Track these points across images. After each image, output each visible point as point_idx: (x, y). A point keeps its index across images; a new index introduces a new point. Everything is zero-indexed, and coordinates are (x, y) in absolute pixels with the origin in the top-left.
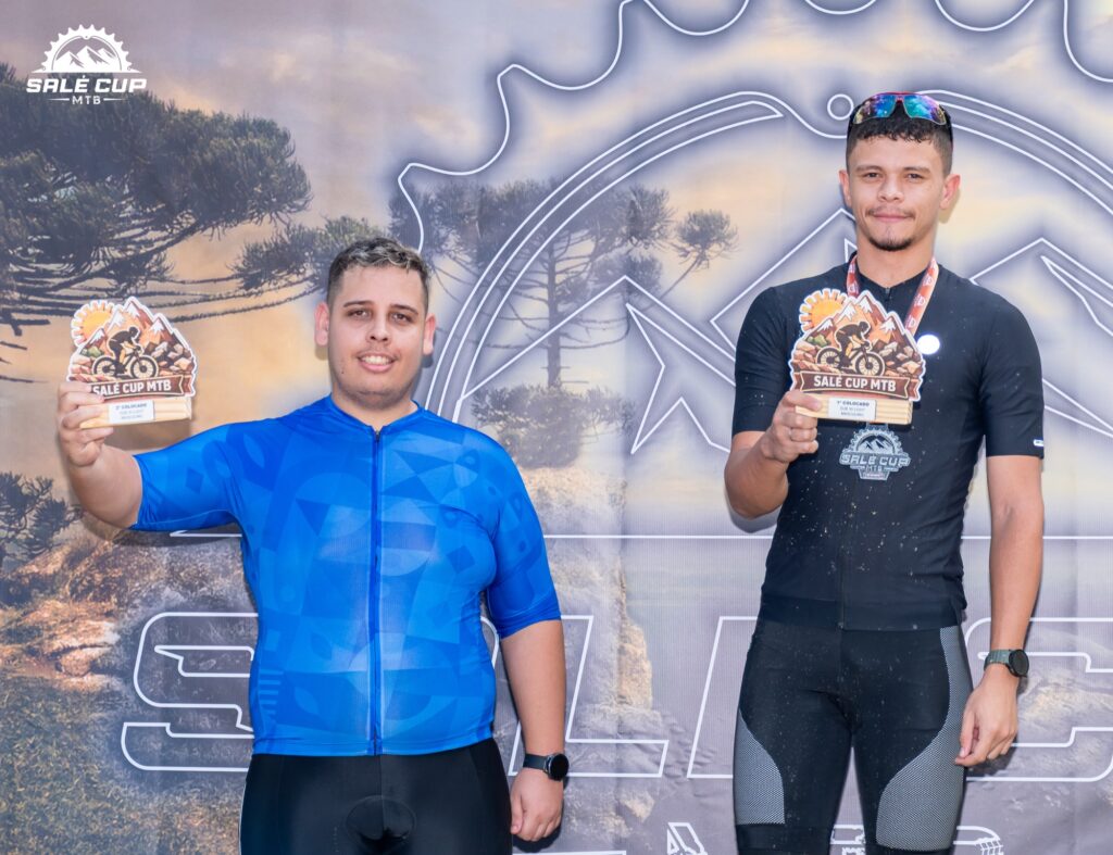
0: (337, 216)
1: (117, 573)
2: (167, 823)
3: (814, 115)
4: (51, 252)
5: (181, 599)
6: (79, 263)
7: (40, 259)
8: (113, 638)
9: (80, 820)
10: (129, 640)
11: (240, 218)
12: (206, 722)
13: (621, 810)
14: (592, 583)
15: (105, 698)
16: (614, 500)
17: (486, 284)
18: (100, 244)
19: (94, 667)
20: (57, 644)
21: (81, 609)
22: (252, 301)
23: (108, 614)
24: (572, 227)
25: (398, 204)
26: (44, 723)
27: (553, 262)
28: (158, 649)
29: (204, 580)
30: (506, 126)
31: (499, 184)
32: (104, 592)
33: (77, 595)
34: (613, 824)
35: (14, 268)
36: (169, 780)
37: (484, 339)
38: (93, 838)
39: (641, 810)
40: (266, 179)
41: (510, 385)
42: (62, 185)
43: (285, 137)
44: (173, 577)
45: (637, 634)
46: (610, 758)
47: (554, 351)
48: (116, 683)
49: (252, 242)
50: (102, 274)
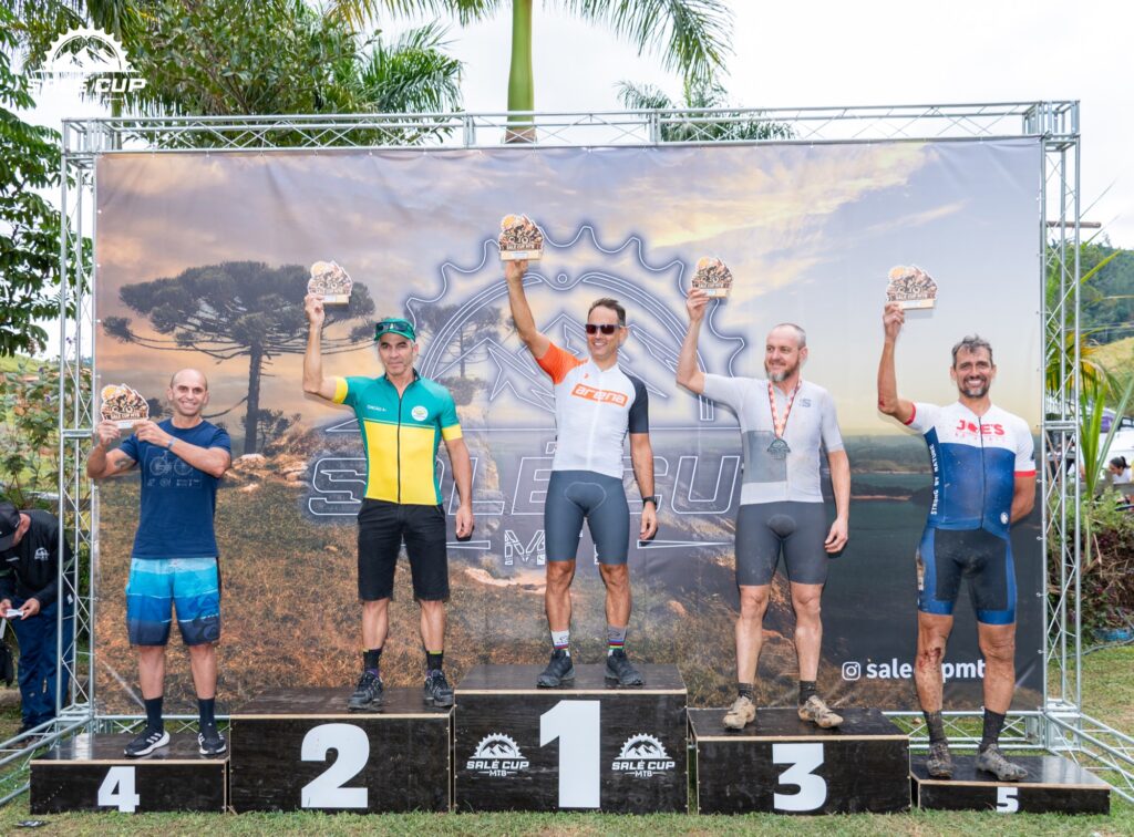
0: (385, 316)
1: (307, 444)
2: (326, 533)
3: (554, 281)
4: (281, 330)
5: (330, 453)
6: (291, 334)
7: (278, 332)
8: (305, 468)
9: (294, 534)
10: (311, 469)
11: (350, 317)
12: (340, 497)
13: (489, 527)
14: (476, 446)
15: (303, 489)
16: (484, 417)
17: (438, 340)
18: (299, 327)
19: (299, 478)
20: (285, 470)
21: (293, 457)
22: (354, 347)
23: (304, 459)
24: (469, 321)
25: (407, 313)
26: (281, 499)
27: (462, 333)
28: (322, 472)
29: (338, 447)
30: (445, 286)
31: (443, 305)
32: (302, 451)
33: (292, 453)
34: (486, 532)
35: (268, 335)
36: (326, 519)
37: (437, 361)
38: (299, 540)
39: (495, 526)
40: (359, 304)
41: (447, 376)
42: (285, 305)
43: (366, 289)
44: (327, 445)
45: (493, 463)
46: (484, 508)
47: (462, 364)
48: (307, 484)
49: (355, 325)
50: (300, 337)
